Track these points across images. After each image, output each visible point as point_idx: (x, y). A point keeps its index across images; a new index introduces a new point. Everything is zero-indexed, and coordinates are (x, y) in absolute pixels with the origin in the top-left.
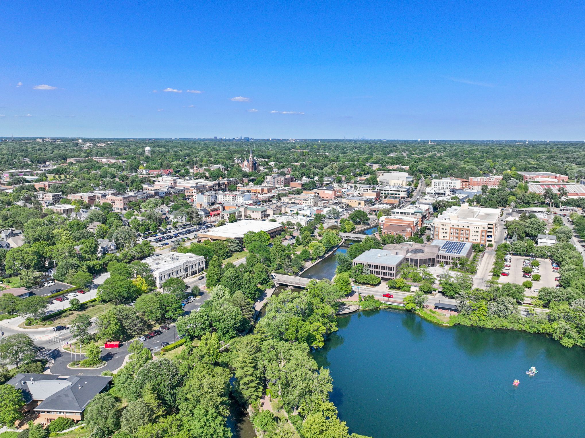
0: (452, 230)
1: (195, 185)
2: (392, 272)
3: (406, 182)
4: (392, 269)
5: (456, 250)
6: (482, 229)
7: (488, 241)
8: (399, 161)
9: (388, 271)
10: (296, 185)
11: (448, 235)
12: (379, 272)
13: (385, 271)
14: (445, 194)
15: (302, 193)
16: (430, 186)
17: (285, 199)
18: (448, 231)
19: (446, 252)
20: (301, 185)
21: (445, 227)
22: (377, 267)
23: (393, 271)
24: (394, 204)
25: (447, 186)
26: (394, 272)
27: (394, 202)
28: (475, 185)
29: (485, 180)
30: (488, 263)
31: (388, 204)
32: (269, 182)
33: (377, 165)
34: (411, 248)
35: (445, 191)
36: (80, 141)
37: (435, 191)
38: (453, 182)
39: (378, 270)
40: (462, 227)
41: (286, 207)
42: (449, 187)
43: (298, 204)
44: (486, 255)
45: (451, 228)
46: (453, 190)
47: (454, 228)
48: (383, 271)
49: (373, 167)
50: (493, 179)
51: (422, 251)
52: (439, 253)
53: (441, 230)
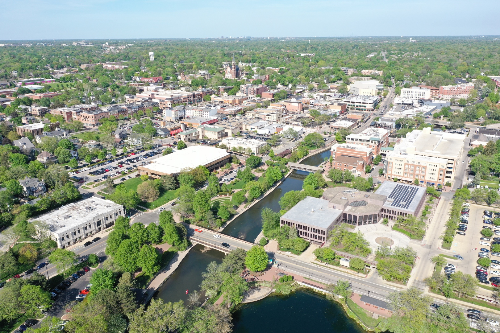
0: (407, 167)
1: (170, 97)
2: (323, 236)
3: (376, 91)
4: (322, 232)
5: (405, 202)
6: (441, 168)
7: (447, 177)
8: (374, 64)
9: (318, 234)
10: (267, 96)
11: (402, 171)
12: (308, 234)
13: (315, 234)
14: (412, 104)
15: (269, 105)
16: (399, 95)
17: (249, 114)
18: (402, 167)
19: (392, 205)
20: (271, 96)
21: (399, 163)
22: (307, 228)
23: (324, 234)
24: (357, 120)
25: (416, 95)
26: (325, 236)
27: (357, 117)
28: (445, 94)
29: (455, 89)
30: (442, 217)
31: (351, 119)
32: (242, 92)
33: (352, 70)
34: (352, 199)
35: (413, 102)
36: (107, 43)
37: (403, 101)
38: (422, 91)
39: (307, 232)
40: (418, 164)
41: (247, 124)
42: (417, 97)
43: (261, 119)
44: (441, 201)
45: (405, 164)
46: (421, 101)
47: (409, 165)
48: (313, 233)
49: (348, 72)
50: (464, 87)
51: (364, 203)
52: (385, 205)
53: (394, 166)
